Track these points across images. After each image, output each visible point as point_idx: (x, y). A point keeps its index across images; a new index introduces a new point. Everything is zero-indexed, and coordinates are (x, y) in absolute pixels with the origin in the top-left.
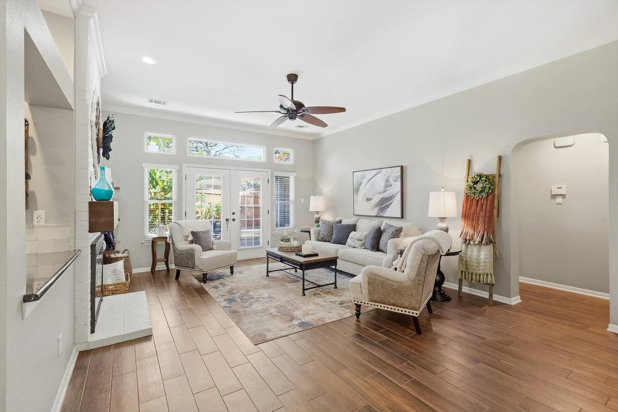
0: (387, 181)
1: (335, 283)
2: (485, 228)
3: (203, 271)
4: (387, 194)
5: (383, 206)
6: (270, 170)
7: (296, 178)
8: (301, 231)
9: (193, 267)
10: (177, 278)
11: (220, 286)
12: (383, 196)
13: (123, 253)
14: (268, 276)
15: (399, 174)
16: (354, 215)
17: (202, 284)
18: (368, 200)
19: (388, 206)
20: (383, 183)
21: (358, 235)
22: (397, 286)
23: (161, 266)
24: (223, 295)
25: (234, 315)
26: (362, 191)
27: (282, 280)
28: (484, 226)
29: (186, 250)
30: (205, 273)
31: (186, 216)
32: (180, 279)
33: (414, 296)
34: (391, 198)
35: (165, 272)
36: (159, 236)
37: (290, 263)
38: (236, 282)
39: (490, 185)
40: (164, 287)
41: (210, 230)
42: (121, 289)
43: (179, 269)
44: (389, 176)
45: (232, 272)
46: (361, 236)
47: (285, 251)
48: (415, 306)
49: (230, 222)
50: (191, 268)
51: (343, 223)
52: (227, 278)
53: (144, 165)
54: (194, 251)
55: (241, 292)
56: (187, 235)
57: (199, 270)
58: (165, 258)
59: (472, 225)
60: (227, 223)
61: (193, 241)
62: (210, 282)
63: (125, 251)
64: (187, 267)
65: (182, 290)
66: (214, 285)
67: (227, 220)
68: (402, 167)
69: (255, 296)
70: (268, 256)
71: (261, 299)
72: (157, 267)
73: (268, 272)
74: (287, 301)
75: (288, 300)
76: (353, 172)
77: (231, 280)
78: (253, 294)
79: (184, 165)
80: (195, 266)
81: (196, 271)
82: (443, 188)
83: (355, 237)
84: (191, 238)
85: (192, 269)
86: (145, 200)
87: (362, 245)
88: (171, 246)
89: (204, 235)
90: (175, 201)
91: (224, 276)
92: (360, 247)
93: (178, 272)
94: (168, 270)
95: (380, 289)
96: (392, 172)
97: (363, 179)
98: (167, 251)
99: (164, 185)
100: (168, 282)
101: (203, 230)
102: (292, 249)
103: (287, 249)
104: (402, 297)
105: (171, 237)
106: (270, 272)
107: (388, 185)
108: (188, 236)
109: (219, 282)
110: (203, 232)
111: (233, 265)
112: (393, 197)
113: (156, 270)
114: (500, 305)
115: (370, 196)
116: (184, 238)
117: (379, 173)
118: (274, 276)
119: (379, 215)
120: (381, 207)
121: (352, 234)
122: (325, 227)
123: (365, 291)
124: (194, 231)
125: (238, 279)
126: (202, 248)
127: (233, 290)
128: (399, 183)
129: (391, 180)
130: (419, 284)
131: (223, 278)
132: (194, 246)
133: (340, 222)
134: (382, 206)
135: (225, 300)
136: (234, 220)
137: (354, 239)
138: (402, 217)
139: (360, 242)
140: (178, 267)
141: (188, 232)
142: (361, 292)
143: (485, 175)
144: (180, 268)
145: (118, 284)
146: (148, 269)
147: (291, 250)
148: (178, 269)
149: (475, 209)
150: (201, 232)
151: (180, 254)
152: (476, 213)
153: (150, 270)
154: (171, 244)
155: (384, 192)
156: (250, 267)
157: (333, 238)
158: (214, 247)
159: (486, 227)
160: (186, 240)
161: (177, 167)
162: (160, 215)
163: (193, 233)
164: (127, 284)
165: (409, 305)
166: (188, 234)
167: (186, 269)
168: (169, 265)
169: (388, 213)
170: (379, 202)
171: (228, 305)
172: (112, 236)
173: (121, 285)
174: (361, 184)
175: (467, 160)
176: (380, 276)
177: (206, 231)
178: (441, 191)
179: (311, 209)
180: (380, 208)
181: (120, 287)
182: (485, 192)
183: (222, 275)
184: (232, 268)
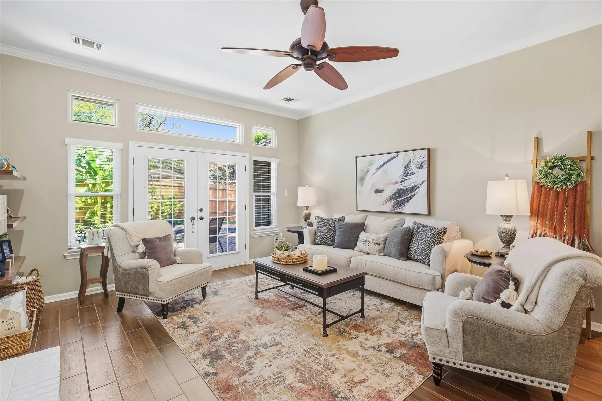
0: (407, 167)
1: (362, 311)
2: (574, 229)
3: (163, 300)
4: (407, 184)
5: (402, 199)
6: (248, 154)
7: (278, 165)
8: (288, 231)
9: (146, 294)
10: (120, 309)
11: (190, 322)
12: (401, 187)
13: (30, 274)
14: (258, 298)
15: (426, 159)
16: (357, 210)
17: (160, 319)
18: (378, 191)
19: (408, 200)
20: (402, 170)
21: (373, 237)
22: (525, 339)
23: (94, 289)
24: (199, 345)
25: (227, 396)
26: (370, 182)
27: (280, 304)
28: (574, 228)
29: (135, 269)
30: (165, 303)
31: (133, 215)
32: (124, 311)
33: (562, 359)
34: (414, 188)
35: (101, 298)
36: (91, 246)
37: (300, 286)
38: (214, 314)
39: (579, 172)
40: (96, 331)
41: (170, 235)
42: (16, 345)
43: (123, 296)
44: (410, 162)
45: (204, 295)
46: (378, 239)
47: (284, 263)
48: (563, 376)
49: (197, 222)
50: (142, 295)
51: (346, 221)
52: (197, 306)
53: (68, 140)
54: (147, 270)
55: (226, 335)
56: (135, 245)
57: (155, 299)
58: (101, 277)
59: (551, 226)
60: (193, 222)
61: (145, 253)
62: (173, 315)
63: (32, 271)
64: (136, 294)
65: (127, 334)
66: (180, 320)
67: (193, 219)
68: (429, 150)
69: (252, 343)
70: (258, 271)
71: (262, 349)
72: (87, 290)
73: (257, 292)
74: (304, 350)
75: (306, 348)
76: (356, 157)
77: (205, 309)
78: (246, 338)
79: (131, 144)
80: (149, 292)
81: (151, 299)
82: (507, 175)
83: (369, 240)
84: (142, 248)
85: (145, 297)
86: (69, 193)
87: (380, 250)
88: (111, 261)
89: (163, 244)
90: (117, 194)
91: (192, 301)
92: (377, 254)
93: (122, 301)
94: (106, 294)
95: (488, 342)
96: (414, 156)
97: (371, 165)
98: (104, 267)
99: (105, 175)
100: (105, 319)
101: (161, 235)
102: (294, 260)
103: (287, 262)
104: (534, 358)
105: (110, 248)
106: (259, 292)
107: (407, 172)
108: (138, 246)
109: (187, 315)
110: (160, 239)
111: (205, 285)
112: (415, 188)
113: (86, 294)
114: (599, 337)
115: (380, 188)
116: (131, 249)
117: (395, 157)
118: (266, 297)
119: (394, 211)
120: (398, 200)
121: (363, 236)
122: (323, 227)
123: (458, 345)
124: (146, 237)
125: (215, 305)
126: (160, 263)
127: (212, 330)
128: (424, 171)
129: (413, 167)
130: (570, 338)
131: (193, 307)
132: (147, 262)
133: (343, 219)
134: (400, 199)
135: (204, 357)
136: (202, 219)
137: (368, 243)
138: (429, 214)
139: (377, 247)
140: (121, 293)
141: (137, 239)
142: (447, 345)
143: (568, 158)
144: (125, 295)
145: (8, 337)
146: (74, 294)
147: (293, 262)
148: (121, 296)
149: (554, 203)
150: (157, 238)
151: (124, 275)
152: (557, 209)
153: (77, 296)
154: (111, 258)
155: (402, 181)
156: (227, 282)
157: (336, 241)
158: (178, 259)
159: (576, 228)
160: (134, 252)
161: (120, 145)
162: (100, 210)
163: (145, 241)
164: (26, 336)
165: (550, 373)
166: (138, 243)
167: (134, 297)
168: (108, 286)
169: (408, 208)
170: (394, 194)
171: (211, 370)
172: (8, 249)
173: (14, 339)
174: (368, 171)
175: (534, 139)
176: (488, 321)
177: (165, 236)
178: (505, 180)
179: (299, 204)
180: (396, 202)
181: (13, 342)
182: (572, 181)
183: (189, 300)
184: (204, 289)
